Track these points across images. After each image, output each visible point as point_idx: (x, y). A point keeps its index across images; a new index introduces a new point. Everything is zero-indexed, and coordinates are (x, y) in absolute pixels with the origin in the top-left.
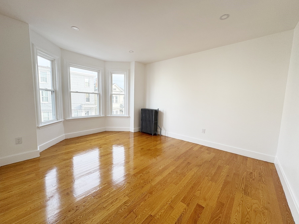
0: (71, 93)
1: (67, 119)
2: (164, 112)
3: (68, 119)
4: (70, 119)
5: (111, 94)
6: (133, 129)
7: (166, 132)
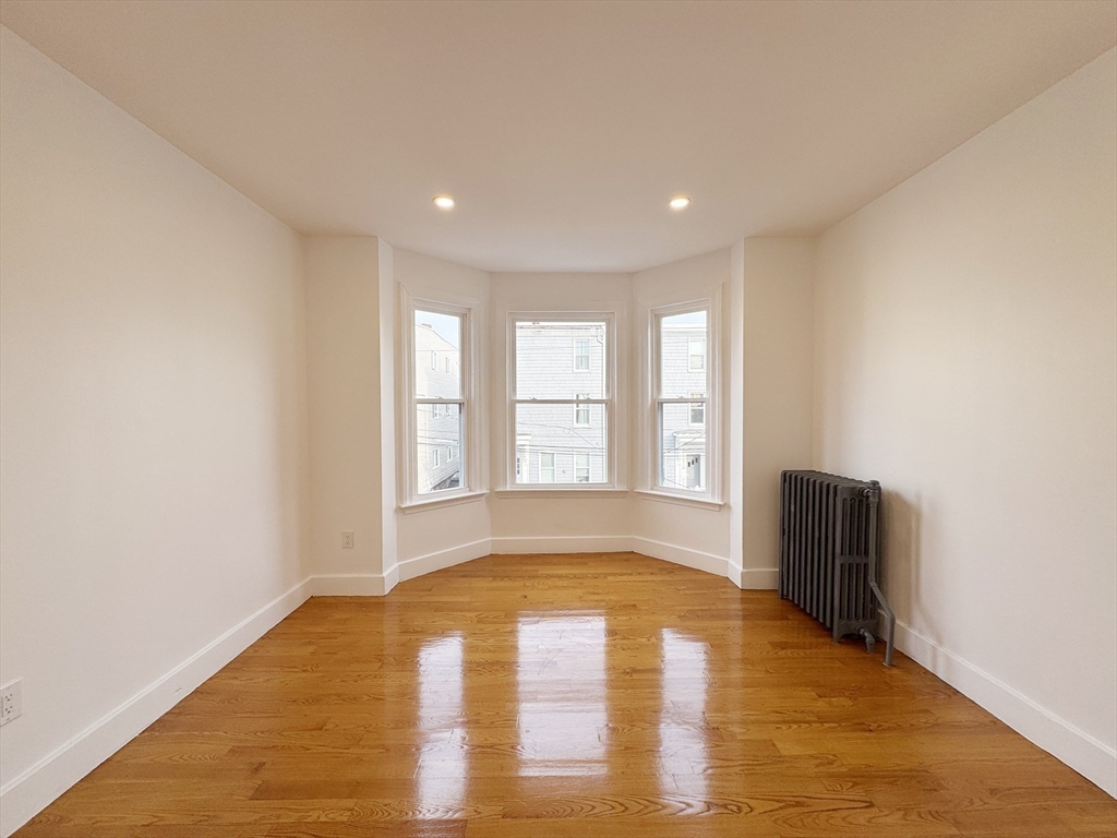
0: (518, 405)
1: (499, 490)
3: (502, 489)
4: (508, 489)
5: (653, 400)
6: (740, 568)
7: (941, 650)
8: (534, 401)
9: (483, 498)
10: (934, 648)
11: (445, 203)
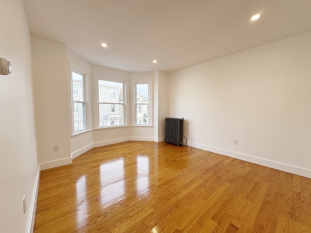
0: (99, 104)
1: (95, 129)
2: (190, 121)
4: (98, 128)
5: (135, 104)
6: (157, 139)
7: (192, 143)
8: (104, 103)
9: (91, 132)
10: (191, 143)
11: (104, 45)
